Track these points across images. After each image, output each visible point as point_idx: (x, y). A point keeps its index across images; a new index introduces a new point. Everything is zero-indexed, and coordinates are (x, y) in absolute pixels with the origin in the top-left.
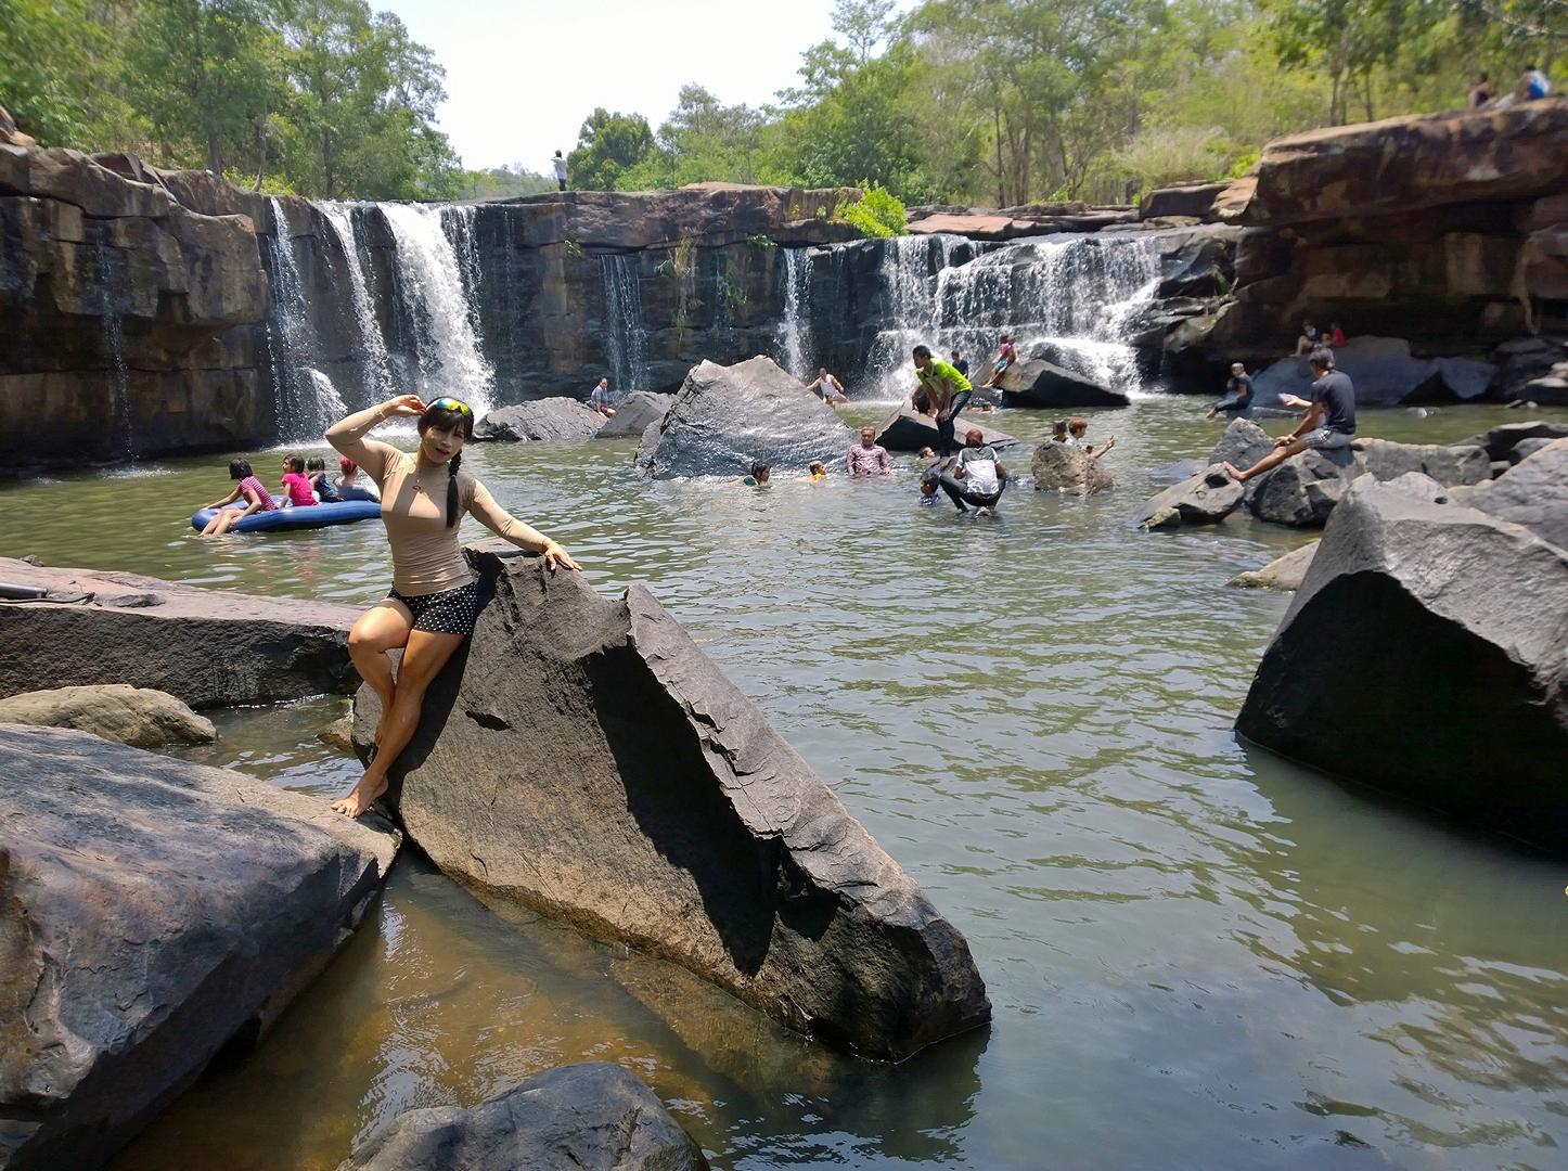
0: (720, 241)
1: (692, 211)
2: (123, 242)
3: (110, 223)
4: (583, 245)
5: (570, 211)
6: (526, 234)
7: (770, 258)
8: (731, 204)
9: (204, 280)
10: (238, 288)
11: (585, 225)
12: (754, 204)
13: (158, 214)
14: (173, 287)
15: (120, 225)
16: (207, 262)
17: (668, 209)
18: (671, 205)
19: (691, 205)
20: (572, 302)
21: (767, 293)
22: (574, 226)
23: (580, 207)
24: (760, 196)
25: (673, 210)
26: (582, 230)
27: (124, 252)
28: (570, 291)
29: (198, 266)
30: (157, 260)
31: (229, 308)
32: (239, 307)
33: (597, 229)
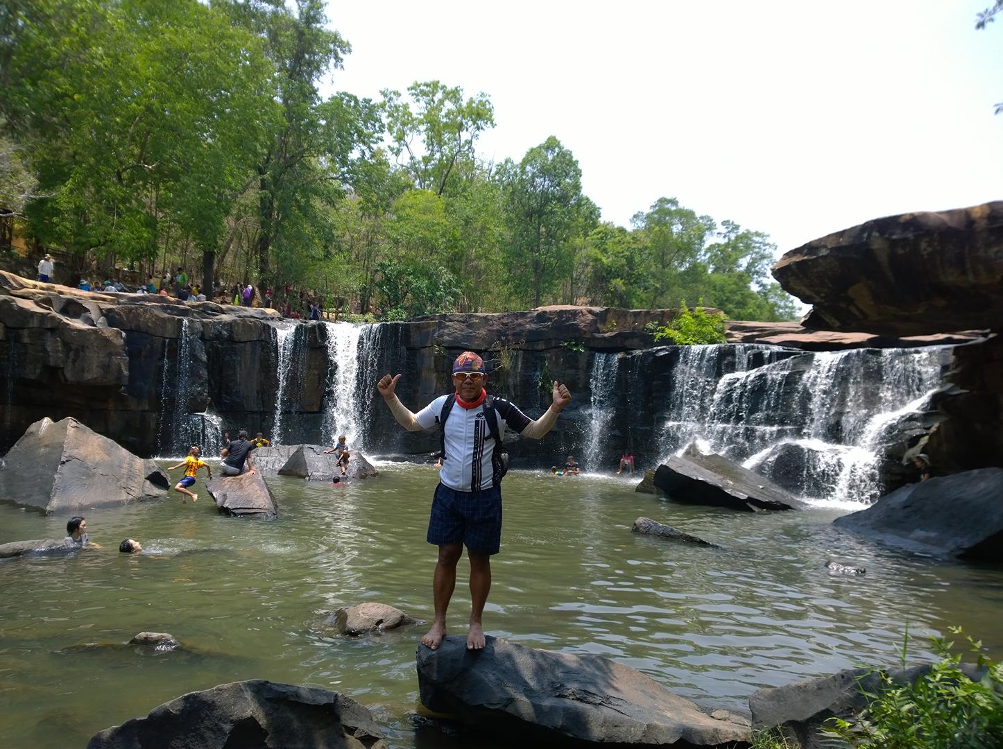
0: (541, 346)
1: (520, 325)
2: (26, 340)
3: (20, 331)
4: (447, 348)
5: (440, 326)
6: (412, 340)
7: (582, 362)
8: (550, 319)
9: (74, 361)
10: (94, 366)
11: (449, 335)
12: (568, 319)
13: (49, 326)
14: (52, 364)
15: (26, 332)
16: (77, 351)
17: (503, 324)
18: (505, 321)
19: (520, 321)
20: (439, 385)
21: (580, 386)
22: (441, 336)
23: (447, 323)
24: (574, 314)
25: (506, 324)
26: (446, 338)
27: (25, 345)
28: (438, 378)
29: (72, 354)
30: (45, 350)
31: (88, 376)
32: (95, 376)
33: (456, 338)
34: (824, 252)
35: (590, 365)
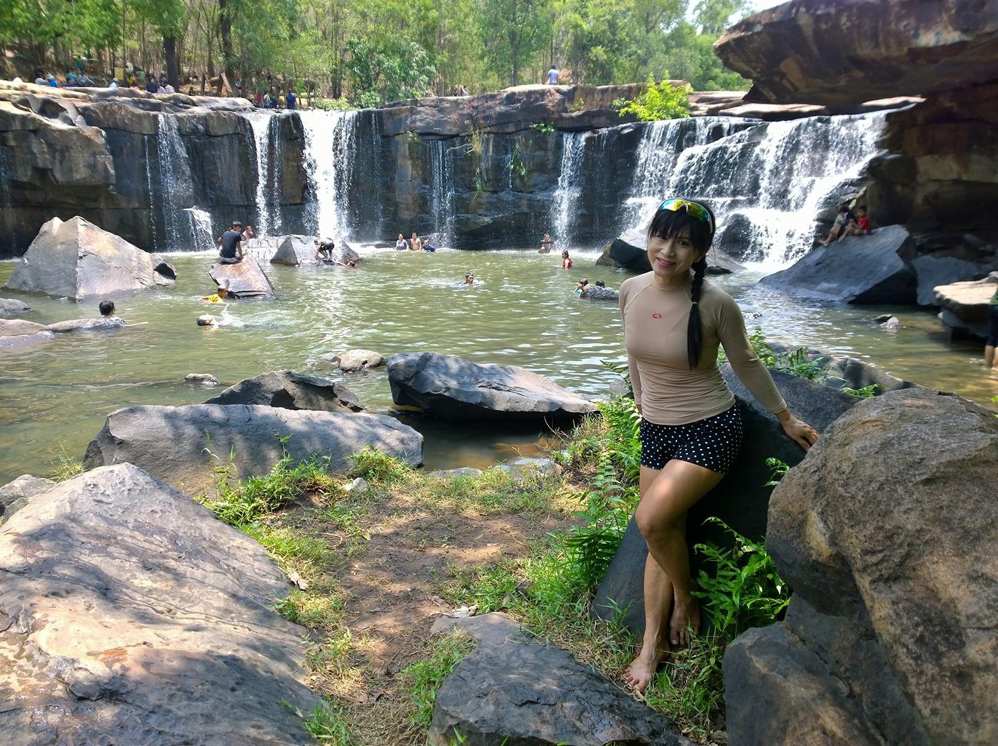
0: (511, 129)
1: (490, 107)
2: (12, 143)
3: (5, 135)
4: (421, 134)
5: (412, 112)
6: (385, 127)
8: (519, 101)
9: (61, 162)
10: (81, 166)
11: (421, 121)
12: (536, 100)
13: (31, 128)
14: (41, 165)
15: (10, 135)
16: (62, 152)
17: (473, 107)
18: (475, 104)
19: (490, 103)
20: (415, 172)
22: (414, 122)
23: (419, 109)
26: (419, 124)
27: (12, 148)
28: (413, 166)
29: (58, 156)
30: (32, 153)
31: (77, 176)
32: (84, 176)
33: (428, 123)
34: (758, 28)
35: (559, 146)
